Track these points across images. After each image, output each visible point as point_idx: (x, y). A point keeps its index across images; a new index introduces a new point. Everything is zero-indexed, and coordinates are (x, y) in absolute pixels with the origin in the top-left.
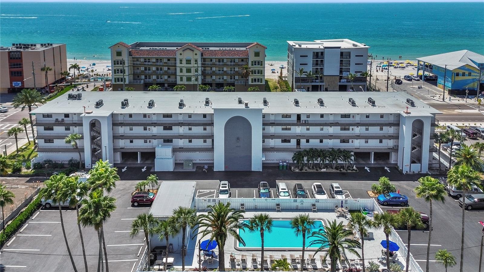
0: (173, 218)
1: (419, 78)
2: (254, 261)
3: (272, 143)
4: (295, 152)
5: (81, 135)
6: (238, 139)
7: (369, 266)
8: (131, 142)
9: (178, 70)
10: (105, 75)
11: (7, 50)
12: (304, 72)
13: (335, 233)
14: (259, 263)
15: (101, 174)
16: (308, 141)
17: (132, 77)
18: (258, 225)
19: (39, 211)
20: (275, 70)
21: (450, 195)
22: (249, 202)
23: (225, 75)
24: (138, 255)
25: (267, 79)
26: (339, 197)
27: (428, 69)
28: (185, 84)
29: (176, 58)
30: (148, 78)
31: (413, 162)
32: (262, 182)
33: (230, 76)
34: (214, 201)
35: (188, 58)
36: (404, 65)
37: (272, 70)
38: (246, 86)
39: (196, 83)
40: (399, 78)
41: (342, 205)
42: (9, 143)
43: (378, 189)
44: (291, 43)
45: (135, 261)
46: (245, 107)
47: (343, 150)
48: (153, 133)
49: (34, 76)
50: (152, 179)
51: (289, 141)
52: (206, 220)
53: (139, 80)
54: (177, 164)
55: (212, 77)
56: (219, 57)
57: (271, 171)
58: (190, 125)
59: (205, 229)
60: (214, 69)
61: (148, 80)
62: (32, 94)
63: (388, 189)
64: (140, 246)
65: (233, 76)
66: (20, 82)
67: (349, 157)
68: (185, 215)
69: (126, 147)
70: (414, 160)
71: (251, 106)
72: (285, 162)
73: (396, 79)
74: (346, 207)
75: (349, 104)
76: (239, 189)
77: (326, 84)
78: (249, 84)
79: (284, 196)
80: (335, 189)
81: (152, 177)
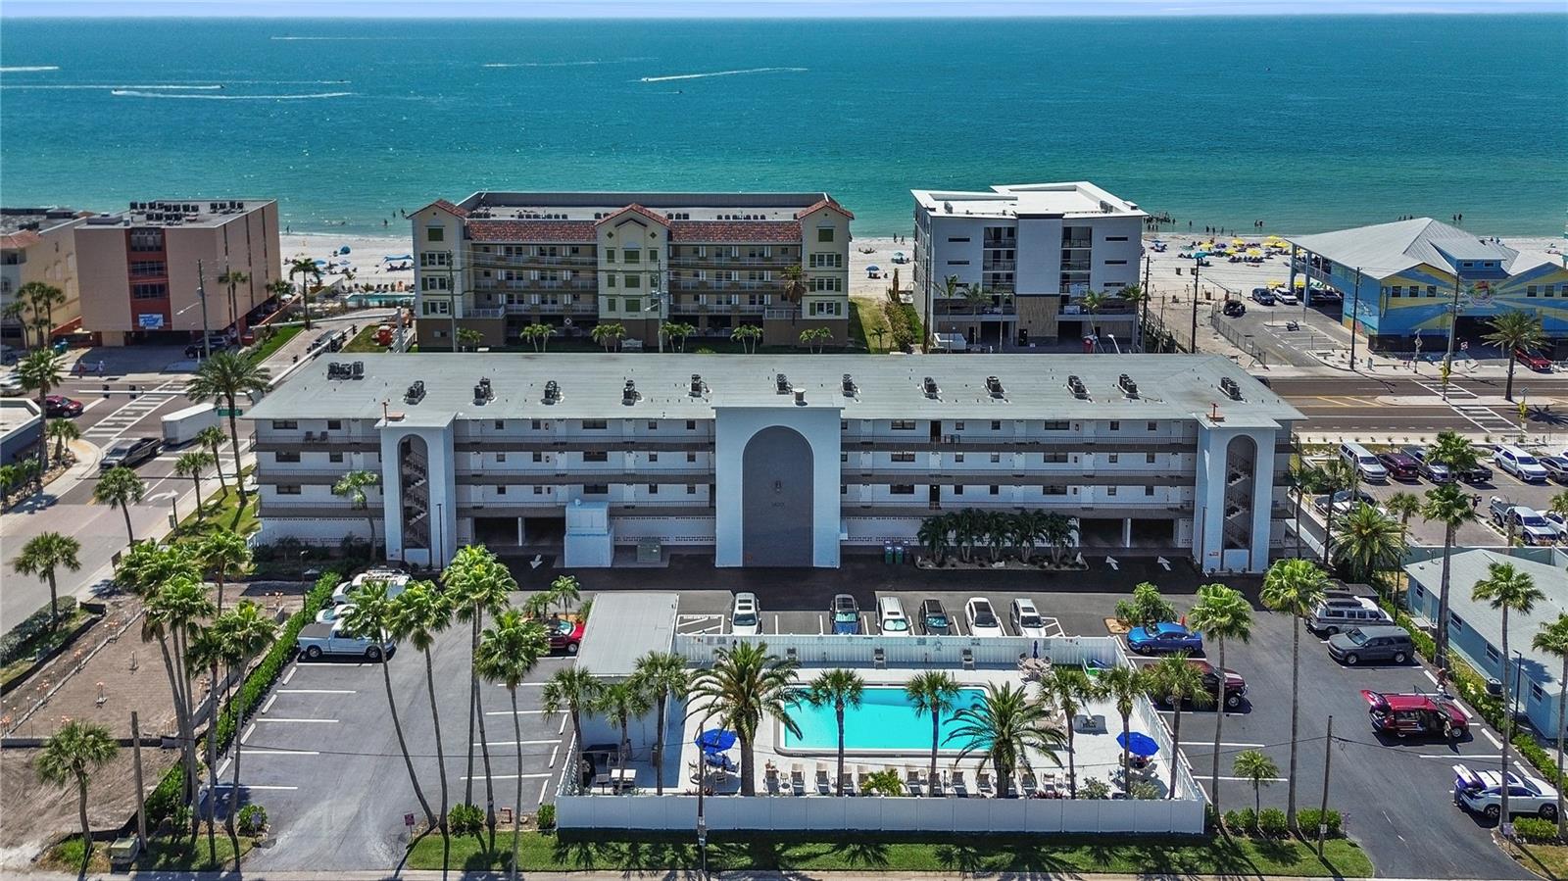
0: (639, 677)
1: (1295, 297)
2: (822, 776)
3: (865, 494)
4: (925, 519)
5: (375, 476)
6: (778, 484)
7: (1085, 787)
8: (501, 491)
9: (603, 278)
10: (386, 286)
11: (121, 226)
12: (958, 285)
13: (1005, 710)
14: (832, 782)
15: (478, 578)
16: (959, 490)
17: (471, 298)
18: (830, 694)
19: (295, 666)
20: (877, 269)
21: (1311, 629)
22: (808, 643)
23: (735, 293)
24: (551, 764)
25: (855, 298)
26: (1031, 633)
27: (1318, 272)
28: (622, 318)
29: (596, 245)
30: (516, 301)
31: (1229, 545)
32: (841, 596)
33: (748, 296)
34: (722, 641)
35: (632, 246)
36: (1260, 253)
37: (869, 269)
38: (793, 324)
39: (655, 315)
40: (1235, 299)
41: (1035, 652)
42: (170, 492)
43: (1130, 614)
44: (924, 197)
45: (545, 778)
46: (797, 404)
47: (1050, 512)
48: (557, 468)
49: (203, 300)
50: (565, 588)
51: (911, 490)
52: (711, 682)
53: (492, 307)
54: (618, 550)
55: (697, 298)
56: (718, 242)
57: (861, 566)
58: (653, 447)
59: (711, 702)
60: (703, 276)
61: (515, 306)
62: (237, 364)
63: (1154, 613)
64: (551, 747)
65: (757, 297)
66: (161, 316)
67: (1065, 533)
68: (663, 669)
69: (486, 506)
70: (1232, 539)
71: (812, 401)
72: (900, 544)
73: (1230, 298)
74: (1047, 658)
75: (1069, 392)
76: (781, 612)
77: (1021, 319)
78: (804, 318)
79: (896, 630)
80: (1022, 614)
81: (563, 582)
